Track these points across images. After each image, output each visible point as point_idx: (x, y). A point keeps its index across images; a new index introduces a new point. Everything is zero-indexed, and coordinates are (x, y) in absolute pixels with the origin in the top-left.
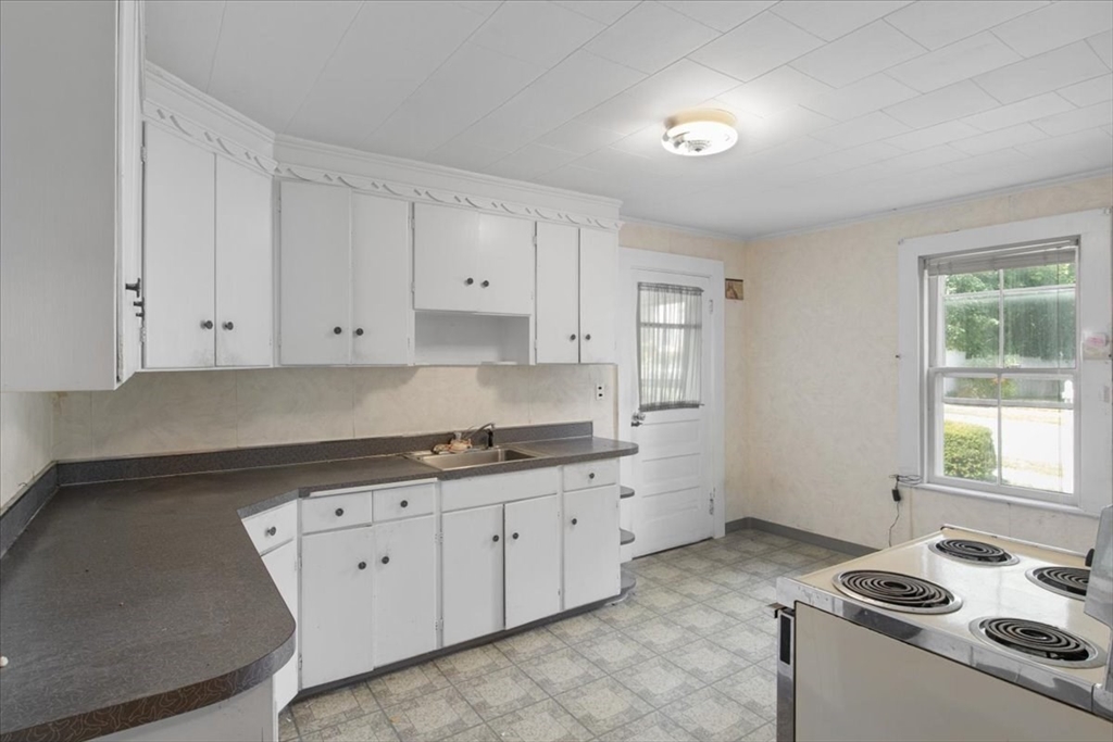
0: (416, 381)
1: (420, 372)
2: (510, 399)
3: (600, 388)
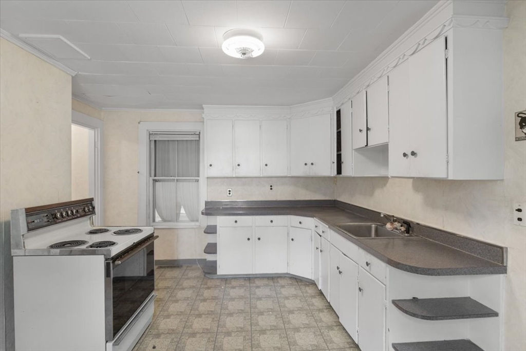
2: (430, 203)
3: (519, 210)
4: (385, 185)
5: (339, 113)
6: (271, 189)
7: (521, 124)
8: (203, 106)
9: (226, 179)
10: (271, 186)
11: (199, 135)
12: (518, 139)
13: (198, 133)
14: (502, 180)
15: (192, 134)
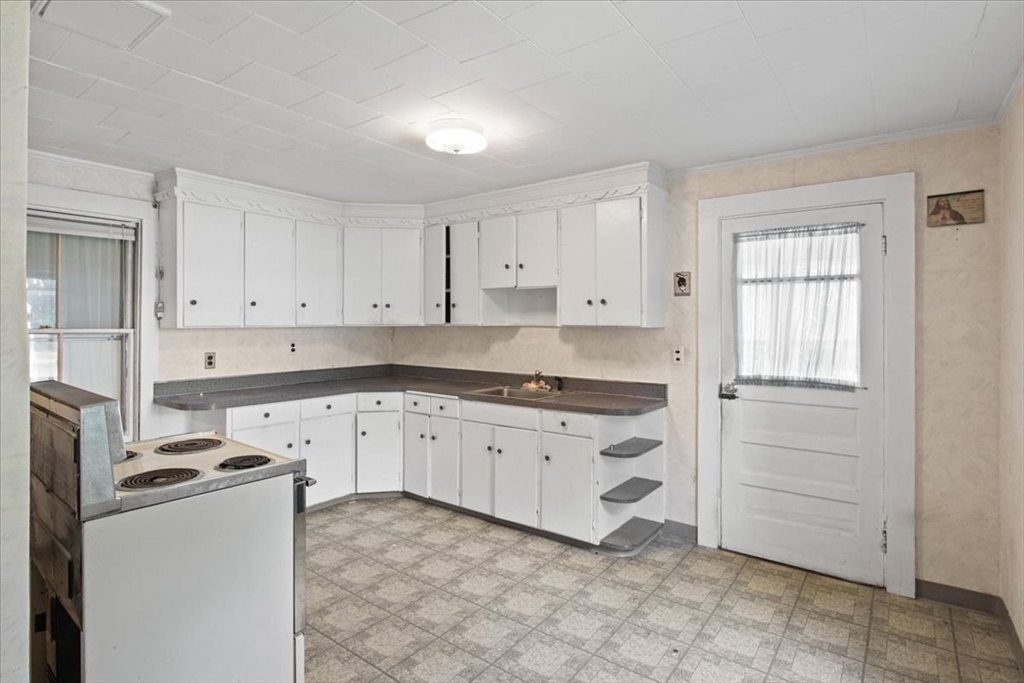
0: (518, 337)
1: (522, 331)
2: (585, 355)
3: (678, 352)
4: (512, 337)
5: (448, 229)
6: (293, 350)
7: (679, 283)
8: (177, 169)
9: (201, 333)
10: (293, 345)
11: (136, 230)
12: (676, 295)
13: (134, 226)
14: (663, 328)
15: (114, 226)
